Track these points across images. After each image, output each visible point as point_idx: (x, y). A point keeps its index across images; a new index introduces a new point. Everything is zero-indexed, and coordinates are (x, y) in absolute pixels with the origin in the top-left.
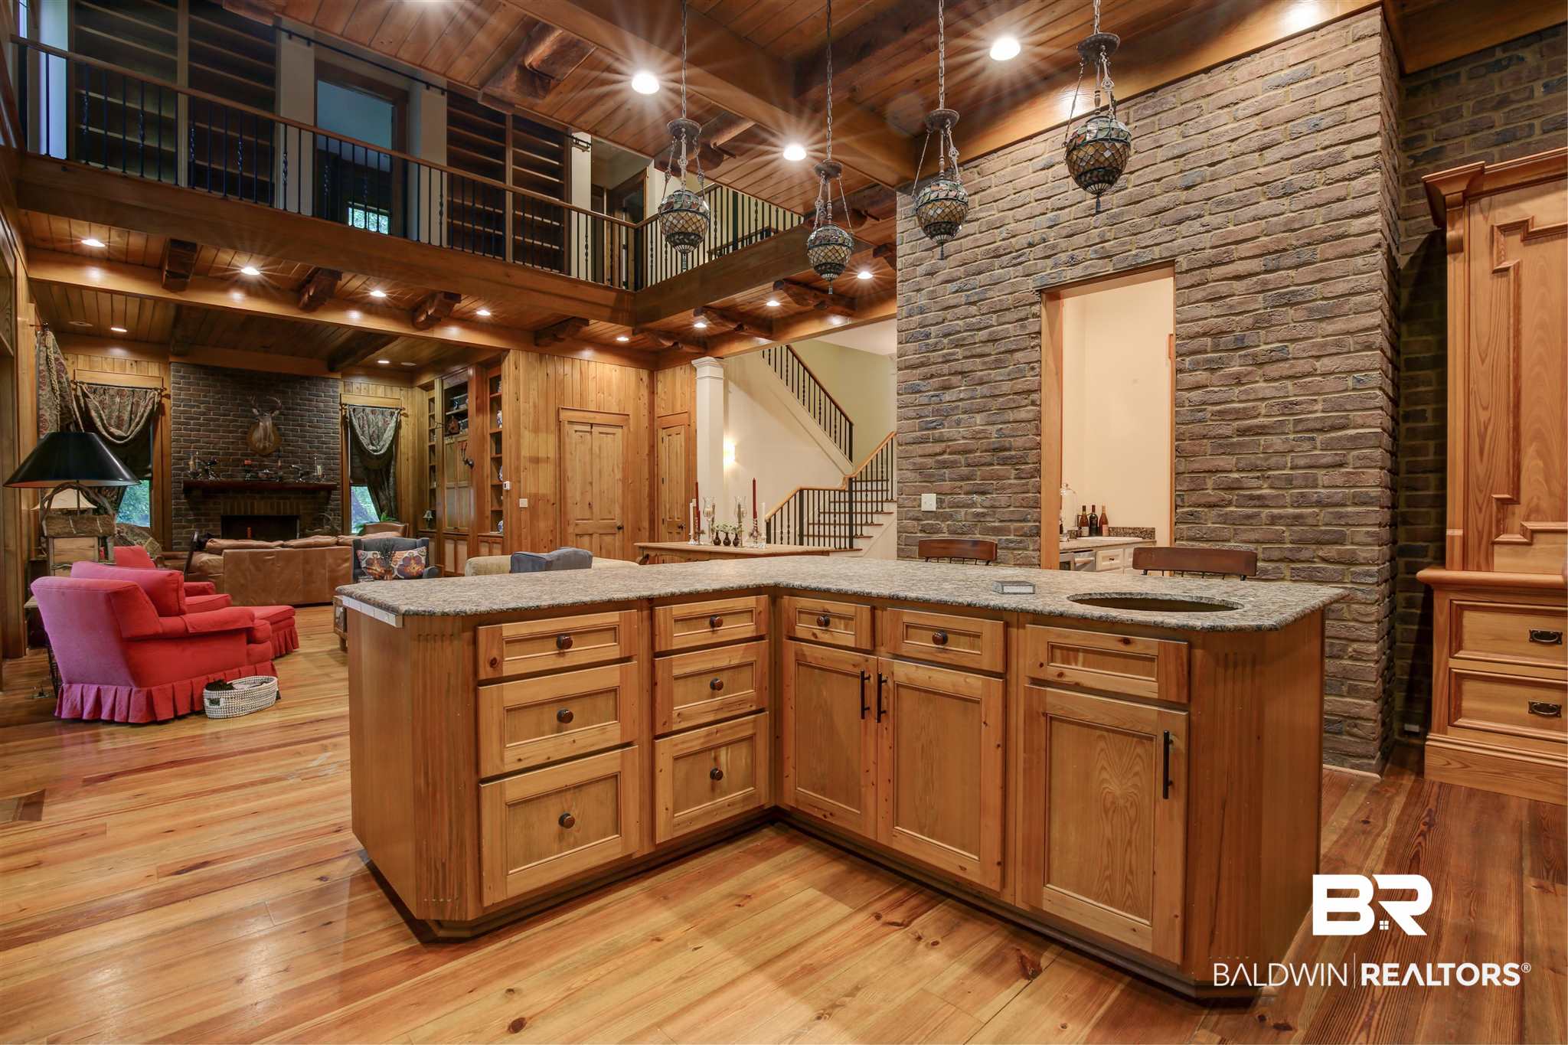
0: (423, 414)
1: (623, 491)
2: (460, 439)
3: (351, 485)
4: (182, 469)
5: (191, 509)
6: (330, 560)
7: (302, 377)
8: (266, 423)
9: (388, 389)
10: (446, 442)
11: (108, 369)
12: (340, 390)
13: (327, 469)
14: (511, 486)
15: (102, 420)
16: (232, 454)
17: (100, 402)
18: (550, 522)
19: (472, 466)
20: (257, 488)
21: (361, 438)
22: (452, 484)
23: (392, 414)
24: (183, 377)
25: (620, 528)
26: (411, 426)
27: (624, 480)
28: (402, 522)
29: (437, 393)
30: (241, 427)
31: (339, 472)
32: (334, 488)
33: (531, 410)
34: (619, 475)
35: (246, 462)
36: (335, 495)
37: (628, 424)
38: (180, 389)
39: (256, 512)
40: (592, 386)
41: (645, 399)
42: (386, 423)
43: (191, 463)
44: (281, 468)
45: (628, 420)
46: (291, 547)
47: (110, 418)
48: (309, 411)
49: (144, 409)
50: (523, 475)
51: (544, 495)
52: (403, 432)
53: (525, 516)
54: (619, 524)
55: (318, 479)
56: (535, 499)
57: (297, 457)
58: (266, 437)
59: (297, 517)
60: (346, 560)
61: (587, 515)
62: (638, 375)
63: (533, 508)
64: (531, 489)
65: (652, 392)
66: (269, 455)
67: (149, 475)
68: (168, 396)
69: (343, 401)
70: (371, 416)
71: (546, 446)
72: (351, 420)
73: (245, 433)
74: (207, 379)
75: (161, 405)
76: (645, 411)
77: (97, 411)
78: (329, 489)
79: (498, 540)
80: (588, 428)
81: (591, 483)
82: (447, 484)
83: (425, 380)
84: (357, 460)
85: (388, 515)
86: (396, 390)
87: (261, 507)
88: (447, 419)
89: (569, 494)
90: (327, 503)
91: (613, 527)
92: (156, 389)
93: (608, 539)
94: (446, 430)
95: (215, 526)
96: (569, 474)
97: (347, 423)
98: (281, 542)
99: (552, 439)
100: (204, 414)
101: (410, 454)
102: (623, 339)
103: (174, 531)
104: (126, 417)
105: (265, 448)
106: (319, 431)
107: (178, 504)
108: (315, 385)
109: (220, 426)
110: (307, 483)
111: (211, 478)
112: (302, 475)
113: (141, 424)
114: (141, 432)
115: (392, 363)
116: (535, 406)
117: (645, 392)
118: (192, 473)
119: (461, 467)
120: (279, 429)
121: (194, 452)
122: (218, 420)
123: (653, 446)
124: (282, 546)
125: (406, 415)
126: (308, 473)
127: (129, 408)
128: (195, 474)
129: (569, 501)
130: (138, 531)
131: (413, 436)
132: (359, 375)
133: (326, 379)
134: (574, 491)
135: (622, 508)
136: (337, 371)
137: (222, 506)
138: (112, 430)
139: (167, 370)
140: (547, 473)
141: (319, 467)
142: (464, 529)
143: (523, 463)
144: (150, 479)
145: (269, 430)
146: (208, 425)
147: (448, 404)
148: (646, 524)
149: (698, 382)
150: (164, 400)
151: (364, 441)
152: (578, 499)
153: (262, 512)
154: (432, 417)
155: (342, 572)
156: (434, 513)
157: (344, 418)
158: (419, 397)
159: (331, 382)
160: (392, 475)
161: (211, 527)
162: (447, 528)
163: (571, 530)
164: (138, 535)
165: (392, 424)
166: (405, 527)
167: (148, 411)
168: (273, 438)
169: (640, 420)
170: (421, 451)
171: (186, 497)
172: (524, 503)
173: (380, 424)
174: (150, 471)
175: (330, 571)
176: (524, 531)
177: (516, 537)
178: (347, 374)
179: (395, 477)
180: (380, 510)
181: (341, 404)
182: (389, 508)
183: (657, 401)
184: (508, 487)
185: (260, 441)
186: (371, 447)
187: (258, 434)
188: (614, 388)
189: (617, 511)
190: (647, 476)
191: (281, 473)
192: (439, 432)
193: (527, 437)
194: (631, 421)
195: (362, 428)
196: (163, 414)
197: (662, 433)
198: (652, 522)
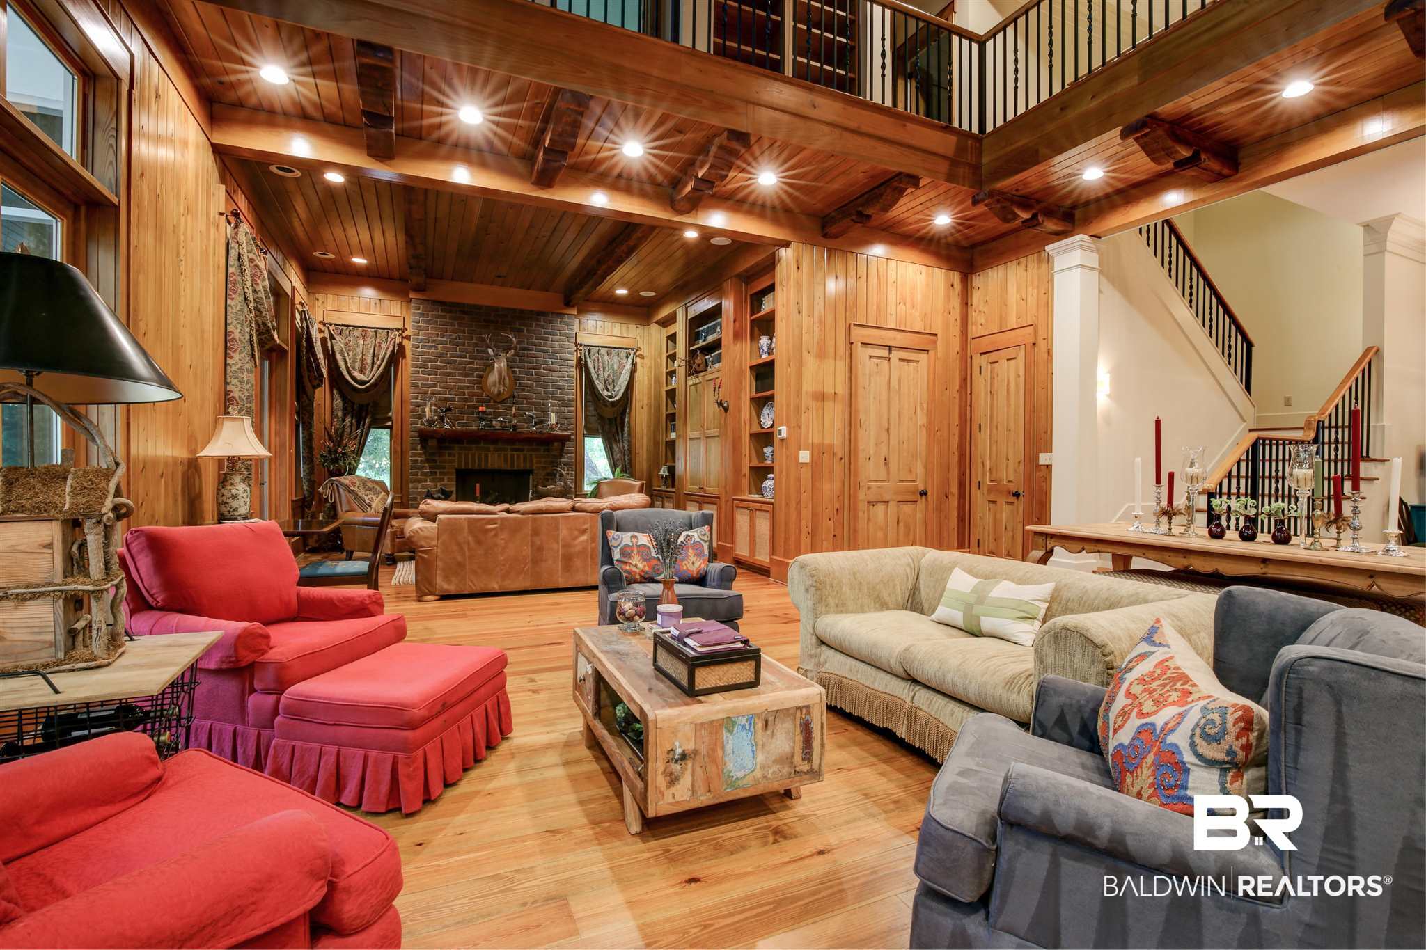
0: (660, 354)
1: (928, 444)
2: (709, 377)
3: (585, 436)
4: (420, 417)
5: (427, 461)
6: (564, 532)
7: (540, 313)
8: (501, 364)
9: (624, 326)
10: (690, 383)
11: (354, 308)
12: (576, 328)
13: (561, 417)
14: (789, 432)
15: (346, 363)
16: (466, 400)
17: (346, 344)
18: (837, 485)
19: (726, 409)
20: (490, 438)
21: (596, 382)
22: (696, 434)
23: (628, 356)
24: (422, 315)
25: (924, 493)
26: (646, 369)
27: (929, 427)
28: (639, 479)
29: (680, 328)
30: (477, 369)
31: (573, 421)
32: (567, 438)
33: (816, 325)
34: (922, 419)
35: (480, 409)
36: (569, 446)
37: (935, 348)
38: (419, 328)
39: (490, 466)
40: (892, 296)
41: (957, 313)
42: (622, 366)
43: (427, 409)
44: (515, 416)
45: (935, 342)
46: (518, 512)
47: (354, 362)
48: (544, 351)
49: (385, 351)
50: (804, 417)
51: (831, 447)
52: (638, 375)
53: (806, 474)
54: (921, 488)
55: (553, 429)
56: (819, 452)
57: (532, 404)
58: (501, 381)
59: (530, 472)
60: (584, 532)
61: (883, 475)
62: (947, 278)
63: (815, 464)
64: (813, 436)
65: (965, 303)
66: (504, 401)
67: (390, 423)
68: (408, 338)
69: (578, 341)
70: (606, 358)
71: (833, 377)
72: (586, 361)
73: (481, 376)
74: (444, 317)
75: (401, 347)
76: (955, 330)
77: (342, 354)
78: (563, 440)
79: (765, 507)
80: (885, 353)
81: (888, 430)
82: (690, 434)
83: (665, 312)
84: (592, 408)
85: (622, 471)
86: (632, 327)
87: (495, 460)
88: (692, 354)
89: (861, 446)
90: (561, 456)
91: (914, 493)
92: (398, 330)
93: (907, 508)
94: (691, 367)
95: (449, 480)
96: (862, 417)
97: (582, 365)
98: (506, 506)
99: (842, 366)
100: (441, 355)
101: (646, 401)
102: (943, 220)
103: (411, 485)
104: (369, 361)
105: (499, 393)
106: (555, 374)
107: (414, 455)
108: (551, 322)
109: (456, 368)
110: (541, 432)
111: (446, 426)
112: (536, 423)
113: (382, 367)
114: (381, 376)
115: (630, 295)
116: (820, 322)
117: (956, 303)
118: (427, 421)
119: (711, 409)
120: (514, 372)
121: (430, 398)
122: (454, 362)
123: (965, 379)
124: (508, 511)
125: (642, 357)
126: (541, 422)
127: (372, 351)
128: (431, 422)
129: (862, 456)
130: (370, 485)
131: (649, 380)
132: (595, 311)
133: (561, 315)
134: (868, 442)
135: (926, 467)
136: (573, 306)
137: (456, 459)
138: (356, 374)
139: (408, 308)
140: (834, 415)
141: (553, 415)
142: (713, 490)
143: (806, 401)
144: (391, 428)
145: (504, 374)
146: (444, 368)
147: (693, 336)
148: (954, 489)
149: (1056, 277)
150: (405, 342)
151: (600, 386)
152: (872, 452)
153: (496, 467)
154: (672, 357)
155: (578, 548)
156: (672, 470)
157: (579, 360)
158: (657, 335)
159: (566, 319)
160: (626, 424)
161: (446, 481)
162: (690, 488)
163: (862, 496)
164: (370, 489)
165: (628, 367)
166: (642, 485)
167: (388, 353)
168: (507, 381)
169: (949, 343)
170: (657, 396)
171: (423, 448)
172: (805, 456)
173: (615, 367)
174: (390, 419)
175: (563, 546)
176: (804, 496)
177: (793, 504)
178: (582, 311)
179: (629, 427)
180: (614, 465)
181: (576, 345)
182: (623, 462)
183: (973, 315)
184: (784, 435)
185: (495, 385)
186: (605, 393)
187: (493, 377)
188: (919, 297)
189: (920, 470)
190: (957, 422)
191: (515, 422)
192: (681, 372)
193: (810, 362)
194: (939, 342)
195: (597, 371)
196: (404, 357)
197: (979, 361)
198: (962, 485)
